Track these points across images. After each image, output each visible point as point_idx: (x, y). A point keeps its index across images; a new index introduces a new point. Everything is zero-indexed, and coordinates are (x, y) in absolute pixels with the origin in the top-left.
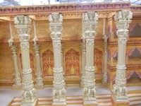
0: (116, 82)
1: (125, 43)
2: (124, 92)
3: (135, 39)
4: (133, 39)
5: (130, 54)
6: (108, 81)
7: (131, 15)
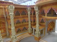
0: (12, 34)
1: (13, 18)
2: (16, 38)
3: (17, 16)
4: (16, 16)
5: (16, 22)
6: (9, 35)
7: (14, 7)
